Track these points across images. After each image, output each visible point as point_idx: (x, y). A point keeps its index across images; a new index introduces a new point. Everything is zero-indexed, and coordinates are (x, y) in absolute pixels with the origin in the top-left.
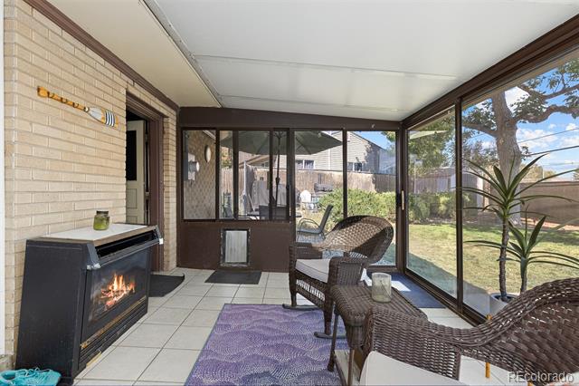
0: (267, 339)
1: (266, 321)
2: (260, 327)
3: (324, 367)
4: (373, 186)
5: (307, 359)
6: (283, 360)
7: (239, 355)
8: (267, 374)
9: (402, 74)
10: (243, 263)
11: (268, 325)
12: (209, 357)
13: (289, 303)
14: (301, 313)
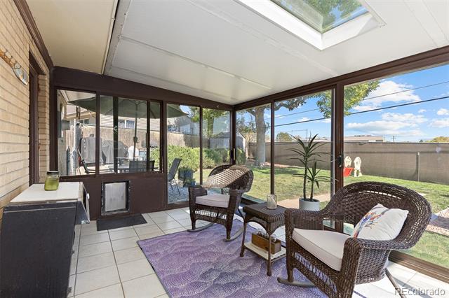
0: (192, 253)
1: (182, 243)
2: (181, 248)
3: (237, 256)
4: (184, 143)
5: (224, 256)
6: (214, 260)
7: (185, 266)
8: (211, 270)
9: (233, 76)
10: (122, 210)
11: (184, 245)
12: (166, 275)
13: (191, 228)
14: (198, 233)
